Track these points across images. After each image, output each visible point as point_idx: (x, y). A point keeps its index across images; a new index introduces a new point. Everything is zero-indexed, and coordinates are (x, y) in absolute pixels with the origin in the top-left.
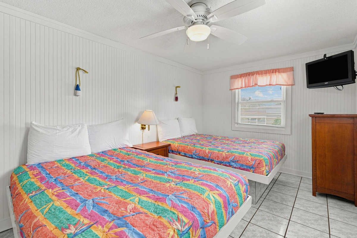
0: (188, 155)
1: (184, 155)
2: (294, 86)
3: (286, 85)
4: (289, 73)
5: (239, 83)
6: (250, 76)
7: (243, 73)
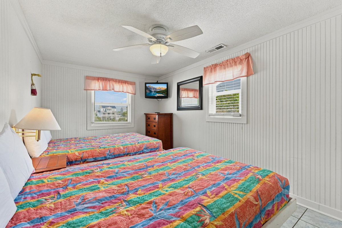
0: (100, 158)
1: (93, 160)
2: (135, 95)
3: (132, 94)
4: (133, 85)
5: (96, 85)
6: (107, 81)
7: (102, 76)
